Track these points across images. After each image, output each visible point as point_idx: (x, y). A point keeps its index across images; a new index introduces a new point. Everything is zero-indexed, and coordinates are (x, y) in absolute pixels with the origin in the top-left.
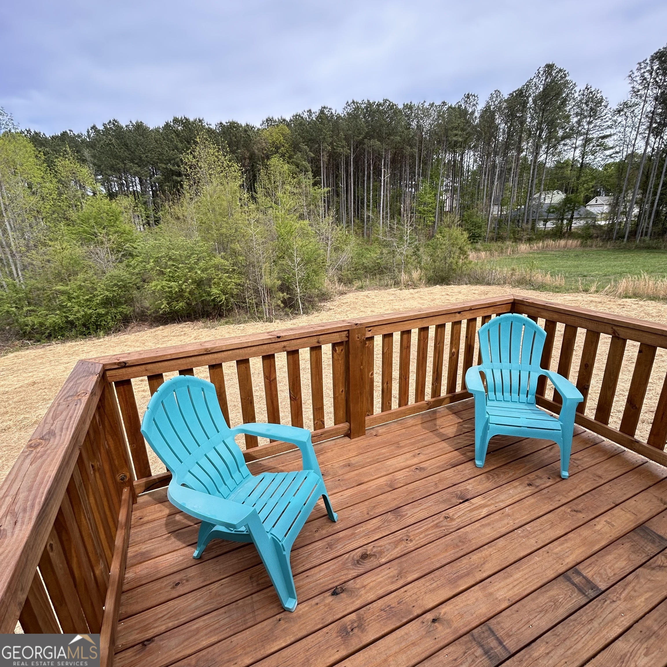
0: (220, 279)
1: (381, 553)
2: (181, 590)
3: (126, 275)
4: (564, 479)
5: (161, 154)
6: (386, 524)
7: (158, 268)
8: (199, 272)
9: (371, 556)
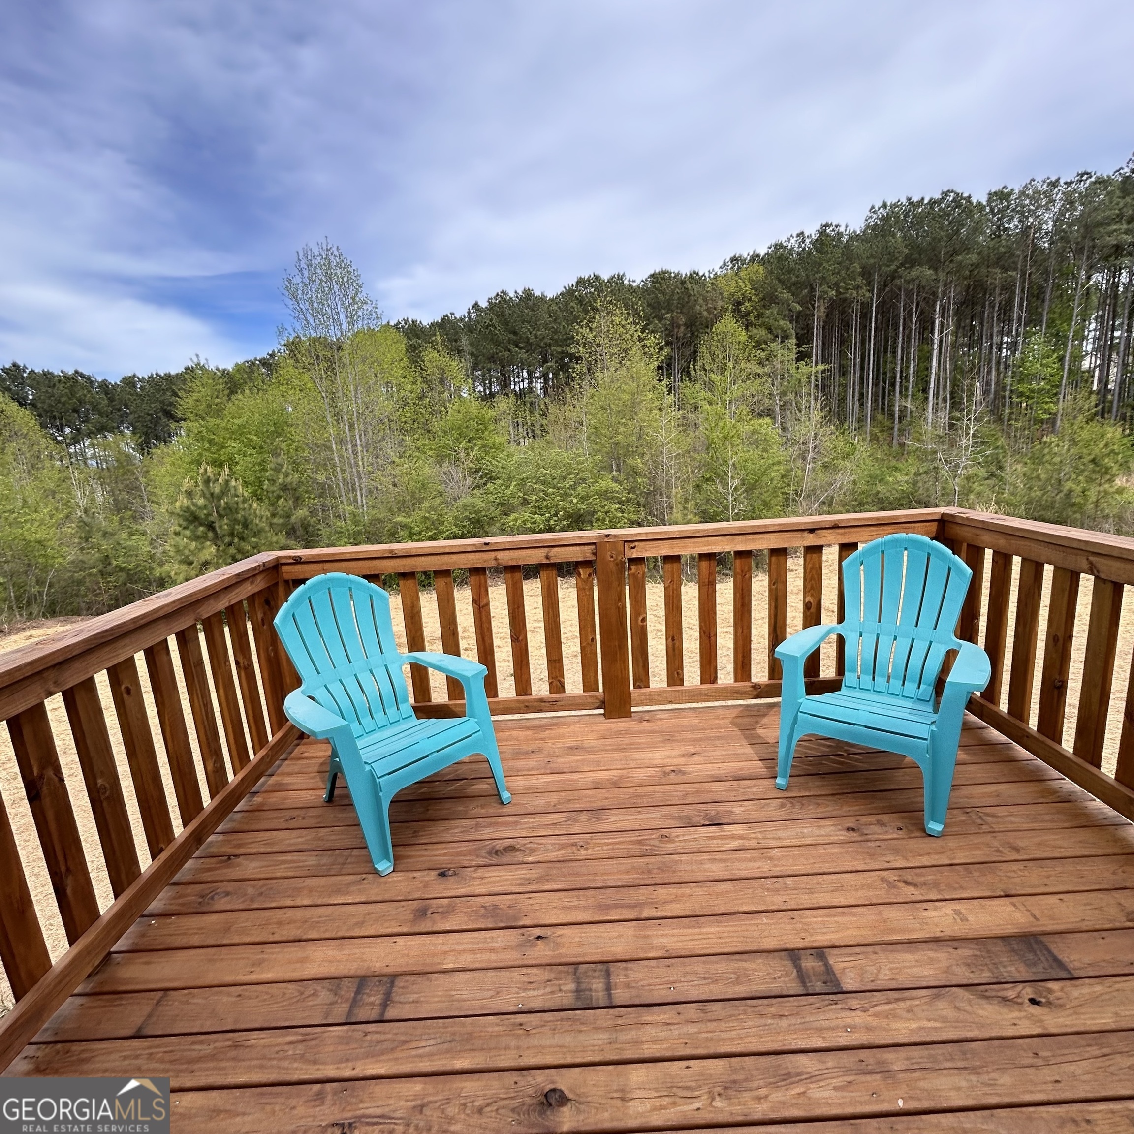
0: (606, 513)
1: (533, 851)
2: (292, 824)
3: (480, 504)
4: (930, 836)
5: (556, 332)
6: (569, 823)
7: (521, 495)
8: (575, 501)
9: (518, 850)
